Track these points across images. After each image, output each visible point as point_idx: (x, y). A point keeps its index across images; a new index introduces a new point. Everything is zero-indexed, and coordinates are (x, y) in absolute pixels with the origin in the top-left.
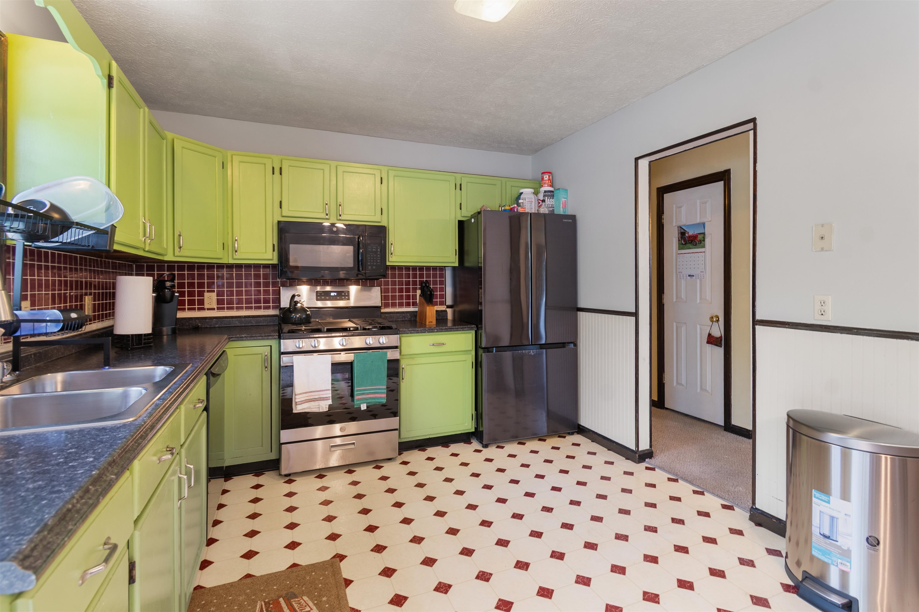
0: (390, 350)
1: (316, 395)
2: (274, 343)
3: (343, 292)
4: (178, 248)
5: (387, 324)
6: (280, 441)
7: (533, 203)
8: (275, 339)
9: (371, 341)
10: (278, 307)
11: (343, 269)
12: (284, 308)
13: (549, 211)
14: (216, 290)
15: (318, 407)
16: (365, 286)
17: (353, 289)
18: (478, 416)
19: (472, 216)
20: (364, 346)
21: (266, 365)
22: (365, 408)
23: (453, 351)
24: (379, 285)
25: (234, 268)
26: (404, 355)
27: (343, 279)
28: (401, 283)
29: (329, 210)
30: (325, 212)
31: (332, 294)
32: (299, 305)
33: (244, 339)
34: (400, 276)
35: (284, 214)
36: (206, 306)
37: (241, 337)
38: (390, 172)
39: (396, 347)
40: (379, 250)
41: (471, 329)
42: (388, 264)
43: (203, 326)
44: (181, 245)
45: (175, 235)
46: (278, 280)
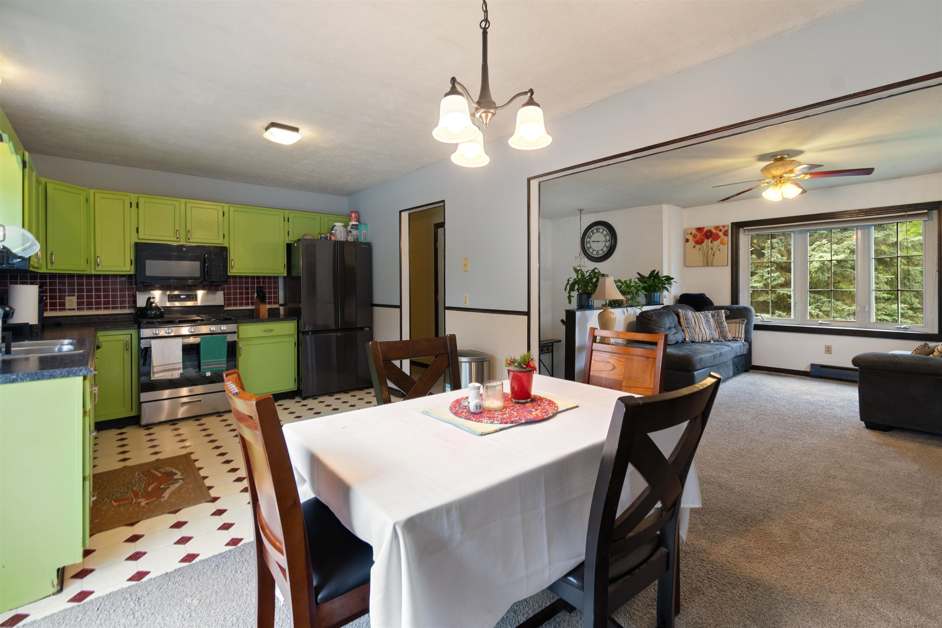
0: (230, 335)
1: (170, 367)
2: (134, 332)
3: (191, 295)
4: (50, 263)
5: (227, 317)
6: (140, 401)
7: (343, 233)
8: (135, 329)
9: (213, 328)
10: (135, 307)
11: (191, 278)
12: (140, 308)
13: (354, 239)
14: (76, 294)
15: (171, 375)
16: (211, 290)
17: (200, 293)
18: (299, 379)
19: (295, 242)
20: (208, 332)
21: (127, 348)
22: (210, 375)
23: (280, 334)
24: (223, 290)
25: (93, 277)
26: (241, 338)
27: (191, 286)
28: (241, 288)
29: (180, 235)
30: (176, 236)
31: (182, 297)
32: (154, 305)
33: (109, 329)
34: (241, 283)
35: (140, 237)
36: (67, 307)
37: (106, 328)
38: (231, 208)
39: (235, 333)
40: (221, 264)
41: (294, 319)
42: (229, 274)
43: (65, 323)
44: (53, 261)
45: (48, 254)
46: (133, 286)
